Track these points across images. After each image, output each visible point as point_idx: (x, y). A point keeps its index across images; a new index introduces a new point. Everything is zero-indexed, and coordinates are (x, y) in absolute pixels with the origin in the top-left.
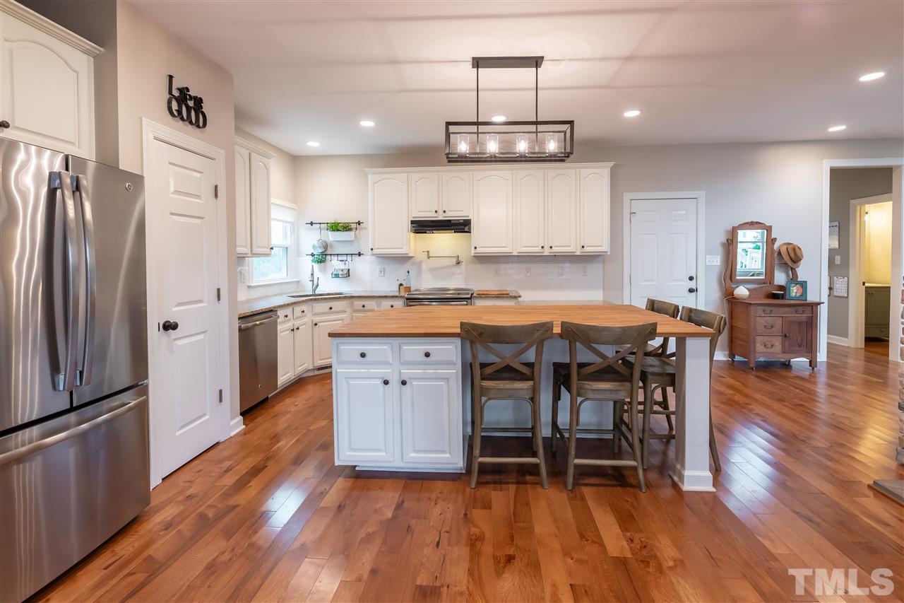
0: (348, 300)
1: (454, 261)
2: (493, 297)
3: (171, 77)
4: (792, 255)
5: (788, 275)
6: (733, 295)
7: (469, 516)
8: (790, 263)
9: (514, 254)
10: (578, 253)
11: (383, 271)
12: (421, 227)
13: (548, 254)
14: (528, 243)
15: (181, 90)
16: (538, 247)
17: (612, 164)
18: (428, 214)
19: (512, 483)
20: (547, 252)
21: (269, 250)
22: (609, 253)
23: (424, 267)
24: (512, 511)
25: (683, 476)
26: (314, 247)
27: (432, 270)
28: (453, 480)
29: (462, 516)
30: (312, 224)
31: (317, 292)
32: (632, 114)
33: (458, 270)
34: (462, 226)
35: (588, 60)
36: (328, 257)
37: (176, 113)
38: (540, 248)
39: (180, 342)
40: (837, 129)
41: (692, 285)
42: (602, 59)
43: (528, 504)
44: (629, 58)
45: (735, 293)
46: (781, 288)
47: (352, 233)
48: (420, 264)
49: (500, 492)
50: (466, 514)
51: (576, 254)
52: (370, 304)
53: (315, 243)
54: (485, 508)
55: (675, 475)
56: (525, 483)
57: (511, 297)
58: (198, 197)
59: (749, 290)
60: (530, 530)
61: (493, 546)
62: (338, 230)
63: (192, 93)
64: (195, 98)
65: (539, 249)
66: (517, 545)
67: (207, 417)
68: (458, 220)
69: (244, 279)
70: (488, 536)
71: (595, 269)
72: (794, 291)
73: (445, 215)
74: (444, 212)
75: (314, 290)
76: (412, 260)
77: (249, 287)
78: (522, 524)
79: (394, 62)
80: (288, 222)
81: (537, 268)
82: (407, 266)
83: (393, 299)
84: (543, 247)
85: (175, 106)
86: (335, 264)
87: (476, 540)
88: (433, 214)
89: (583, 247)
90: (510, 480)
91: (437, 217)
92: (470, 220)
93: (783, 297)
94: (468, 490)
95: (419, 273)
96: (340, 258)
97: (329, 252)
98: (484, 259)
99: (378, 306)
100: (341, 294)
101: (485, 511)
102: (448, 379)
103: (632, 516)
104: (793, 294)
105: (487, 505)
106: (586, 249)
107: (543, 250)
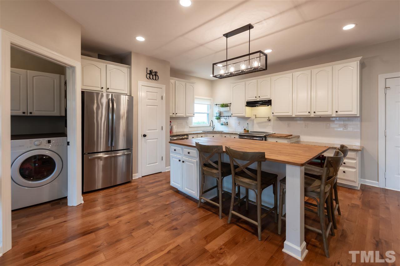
0: (221, 134)
2: (276, 137)
3: (147, 68)
11: (239, 123)
12: (251, 104)
13: (314, 116)
14: (301, 111)
15: (150, 71)
17: (360, 58)
18: (252, 99)
20: (312, 115)
21: (193, 115)
22: (358, 115)
23: (255, 122)
24: (197, 219)
26: (216, 114)
27: (258, 123)
30: (217, 105)
31: (214, 130)
32: (349, 27)
33: (269, 123)
34: (268, 103)
36: (221, 117)
37: (149, 78)
39: (148, 141)
47: (229, 108)
48: (253, 120)
49: (203, 212)
50: (184, 213)
51: (332, 116)
52: (228, 136)
53: (217, 111)
54: (192, 214)
58: (156, 100)
62: (223, 107)
63: (154, 71)
64: (155, 72)
65: (307, 113)
66: (183, 227)
67: (157, 163)
68: (266, 100)
69: (188, 124)
74: (259, 97)
75: (213, 130)
76: (250, 119)
77: (190, 127)
79: (202, 45)
80: (209, 105)
82: (247, 122)
83: (235, 135)
84: (309, 112)
85: (148, 76)
86: (223, 120)
87: (176, 220)
88: (255, 98)
89: (337, 112)
91: (256, 100)
92: (271, 100)
94: (196, 207)
95: (253, 125)
96: (225, 118)
97: (222, 115)
98: (281, 119)
99: (230, 136)
100: (223, 131)
102: (194, 163)
106: (338, 114)
107: (309, 114)
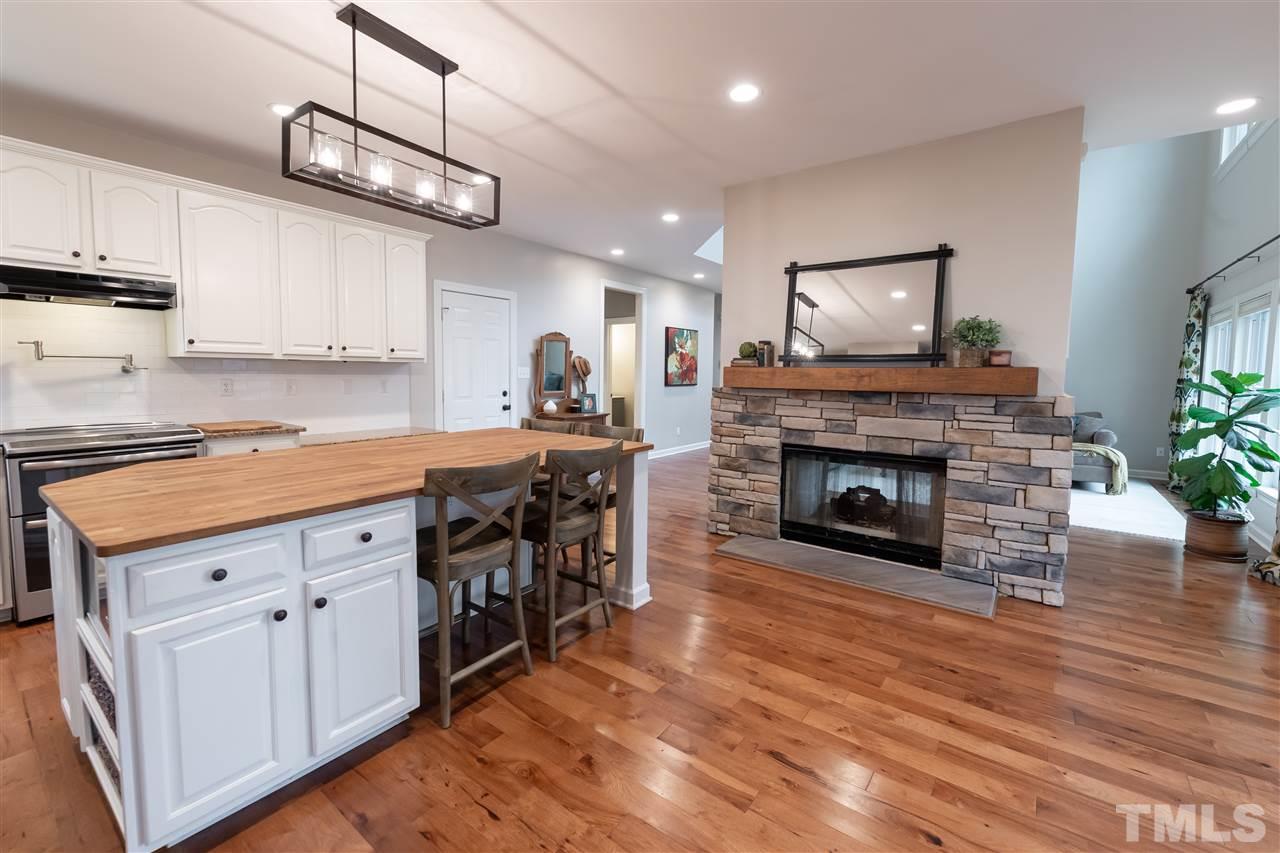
1: (117, 366)
4: (584, 368)
5: (579, 389)
6: (542, 410)
7: (487, 759)
8: (582, 375)
9: (276, 357)
10: (384, 359)
13: (336, 359)
14: (307, 340)
16: (320, 346)
17: (429, 237)
19: (488, 692)
20: (336, 356)
22: (425, 361)
24: (529, 719)
25: (632, 596)
28: (404, 737)
29: (478, 765)
33: (127, 384)
34: (154, 297)
35: (503, 98)
38: (326, 348)
40: (617, 253)
41: (505, 401)
42: (517, 106)
43: (534, 700)
44: (542, 120)
45: (545, 408)
46: (576, 401)
49: (488, 710)
50: (480, 760)
51: (381, 360)
54: (493, 738)
55: (617, 599)
56: (503, 682)
57: (288, 431)
59: (557, 404)
60: (568, 722)
61: (557, 764)
65: (323, 350)
66: (577, 745)
70: (537, 759)
71: (397, 383)
72: (587, 403)
73: (102, 265)
74: (103, 259)
78: (555, 724)
81: (306, 381)
84: (330, 348)
87: (531, 773)
88: (67, 259)
89: (392, 350)
90: (482, 690)
91: (76, 269)
92: (175, 285)
93: (579, 410)
94: (444, 734)
101: (497, 740)
102: (399, 571)
103: (628, 652)
104: (586, 408)
105: (494, 733)
106: (395, 354)
107: (328, 353)
